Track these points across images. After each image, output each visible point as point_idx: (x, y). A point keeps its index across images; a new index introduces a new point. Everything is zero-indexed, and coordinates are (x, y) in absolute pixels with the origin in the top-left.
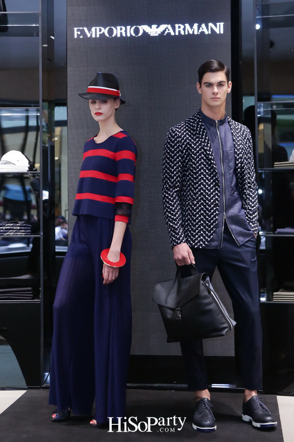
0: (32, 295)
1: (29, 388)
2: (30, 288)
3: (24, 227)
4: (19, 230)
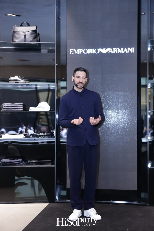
0: (51, 163)
1: (49, 203)
2: (50, 160)
3: (48, 134)
4: (46, 135)
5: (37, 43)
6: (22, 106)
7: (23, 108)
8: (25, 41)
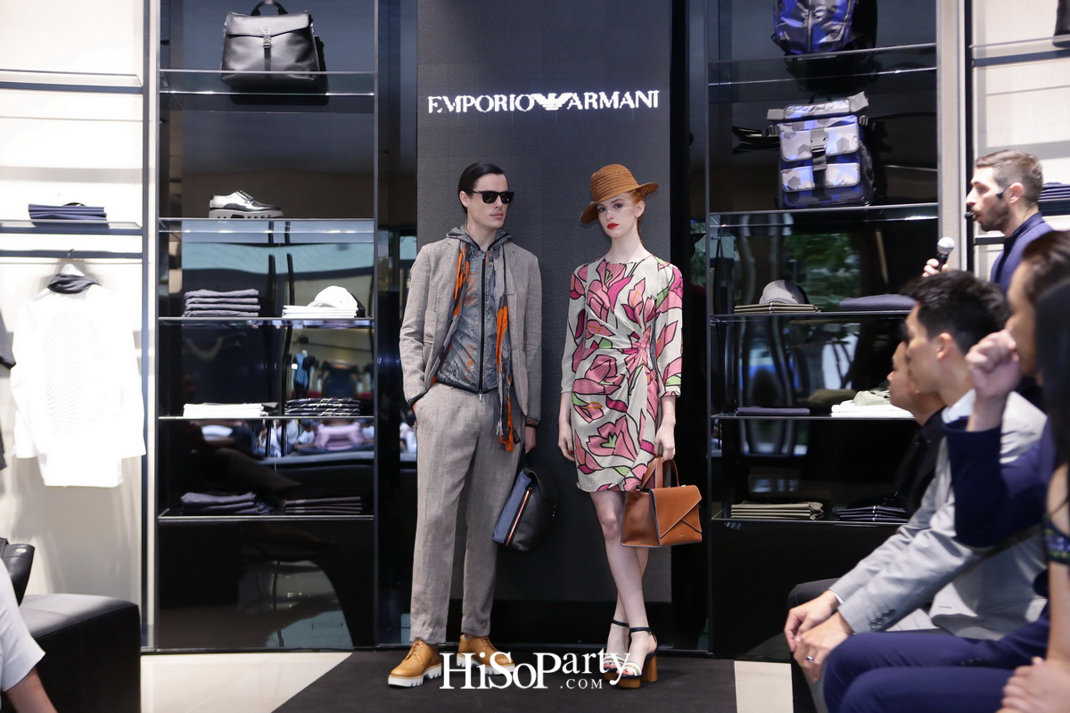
0: (361, 508)
1: (355, 651)
2: (358, 498)
3: (350, 403)
4: (342, 407)
5: (311, 75)
6: (256, 300)
7: (258, 307)
8: (268, 68)
